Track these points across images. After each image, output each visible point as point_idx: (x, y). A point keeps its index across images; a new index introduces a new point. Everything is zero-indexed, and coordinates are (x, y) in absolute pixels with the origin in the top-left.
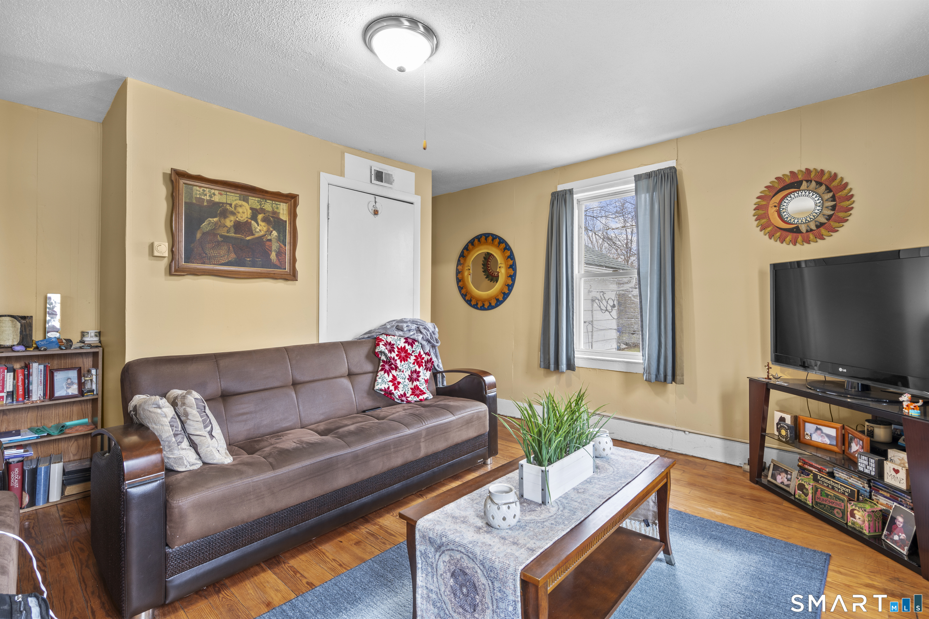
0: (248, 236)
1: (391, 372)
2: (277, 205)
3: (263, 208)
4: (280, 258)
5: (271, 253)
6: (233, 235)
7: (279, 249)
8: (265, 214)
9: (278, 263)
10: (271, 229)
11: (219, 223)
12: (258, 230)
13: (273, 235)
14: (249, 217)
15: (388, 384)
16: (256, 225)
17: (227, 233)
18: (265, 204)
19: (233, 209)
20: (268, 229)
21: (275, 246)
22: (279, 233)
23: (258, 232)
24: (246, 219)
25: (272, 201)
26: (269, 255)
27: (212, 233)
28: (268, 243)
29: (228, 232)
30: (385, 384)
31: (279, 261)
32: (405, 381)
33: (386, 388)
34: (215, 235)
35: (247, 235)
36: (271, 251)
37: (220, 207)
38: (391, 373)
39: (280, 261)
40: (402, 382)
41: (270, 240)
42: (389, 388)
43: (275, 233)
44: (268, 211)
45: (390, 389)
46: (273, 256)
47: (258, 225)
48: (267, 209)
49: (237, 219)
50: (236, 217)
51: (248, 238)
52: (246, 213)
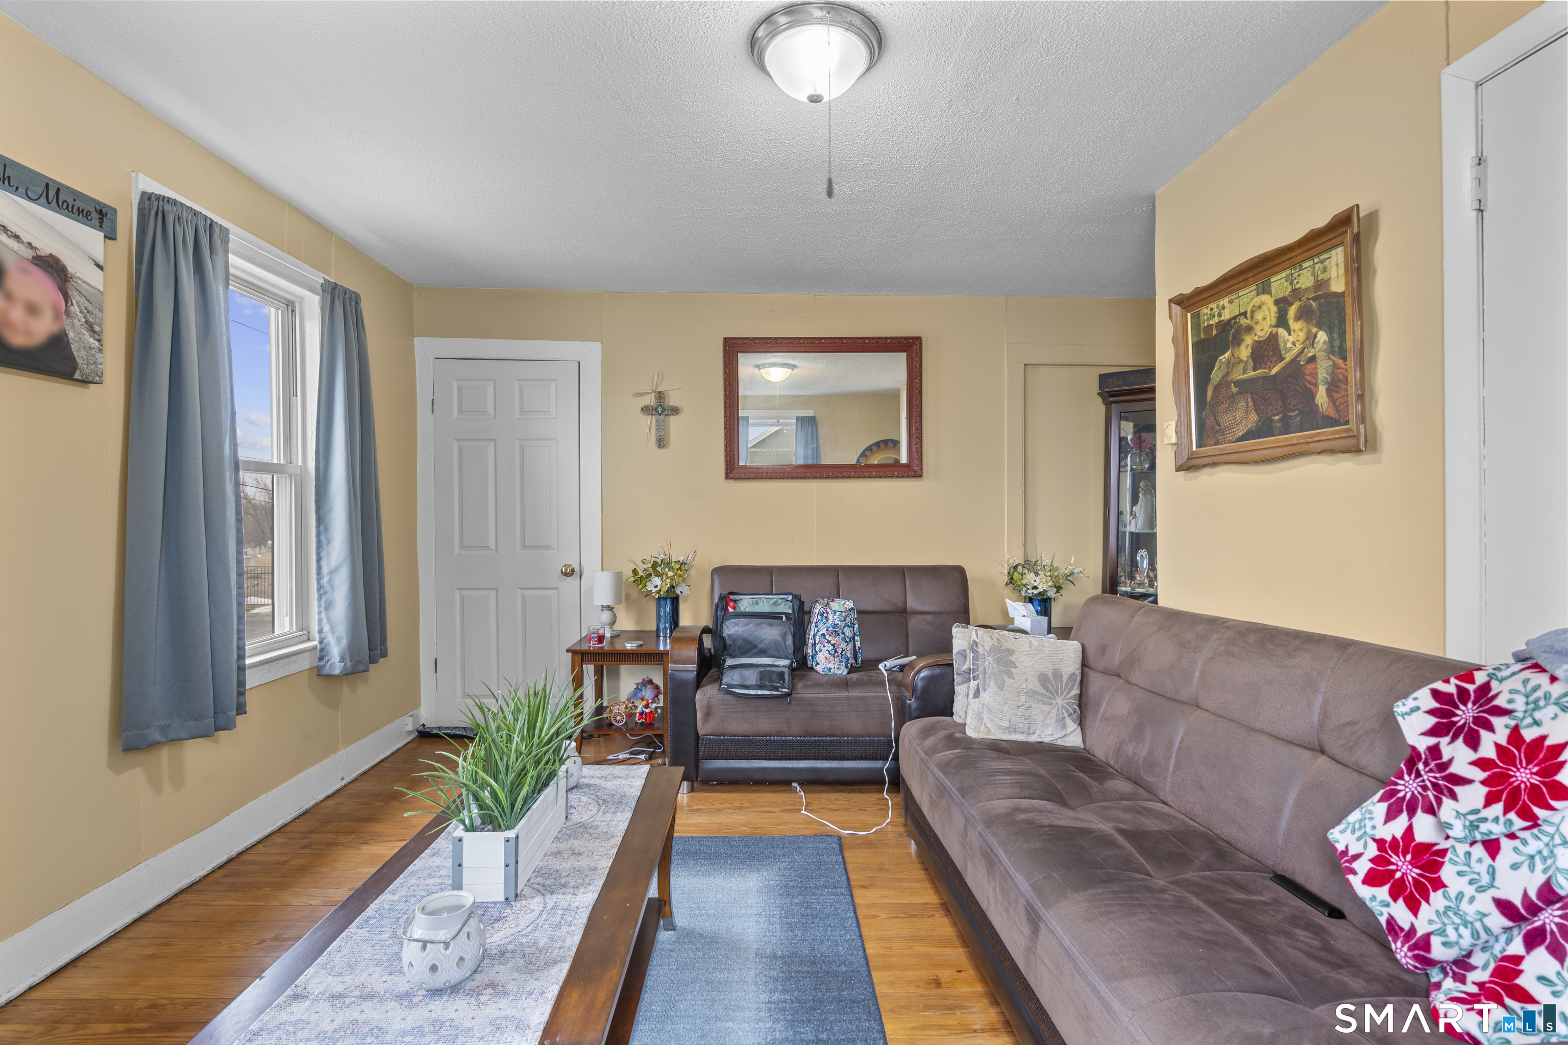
0: (1274, 367)
1: (1412, 812)
2: (1322, 262)
3: (1297, 286)
4: (1336, 395)
5: (1317, 391)
6: (1252, 373)
7: (1333, 373)
8: (1300, 299)
9: (1332, 413)
10: (1314, 330)
11: (1233, 359)
12: (1289, 345)
13: (1318, 342)
14: (1274, 321)
15: (1365, 847)
16: (1286, 334)
17: (1244, 374)
18: (1299, 275)
19: (1249, 322)
20: (1309, 332)
21: (1323, 371)
22: (1330, 333)
23: (1291, 349)
24: (1270, 330)
25: (1311, 258)
26: (1313, 396)
27: (1224, 383)
28: (1310, 366)
29: (1245, 371)
30: (1359, 839)
31: (1334, 403)
32: (1472, 899)
33: (1351, 852)
34: (1228, 384)
35: (1272, 365)
36: (1316, 385)
37: (1232, 328)
38: (1410, 818)
39: (1337, 403)
40: (1452, 891)
41: (1313, 359)
42: (1357, 857)
43: (1322, 337)
44: (1307, 289)
45: (1355, 865)
46: (1321, 396)
47: (1290, 334)
48: (1303, 287)
49: (1256, 338)
50: (1253, 335)
51: (1274, 371)
52: (1268, 318)
